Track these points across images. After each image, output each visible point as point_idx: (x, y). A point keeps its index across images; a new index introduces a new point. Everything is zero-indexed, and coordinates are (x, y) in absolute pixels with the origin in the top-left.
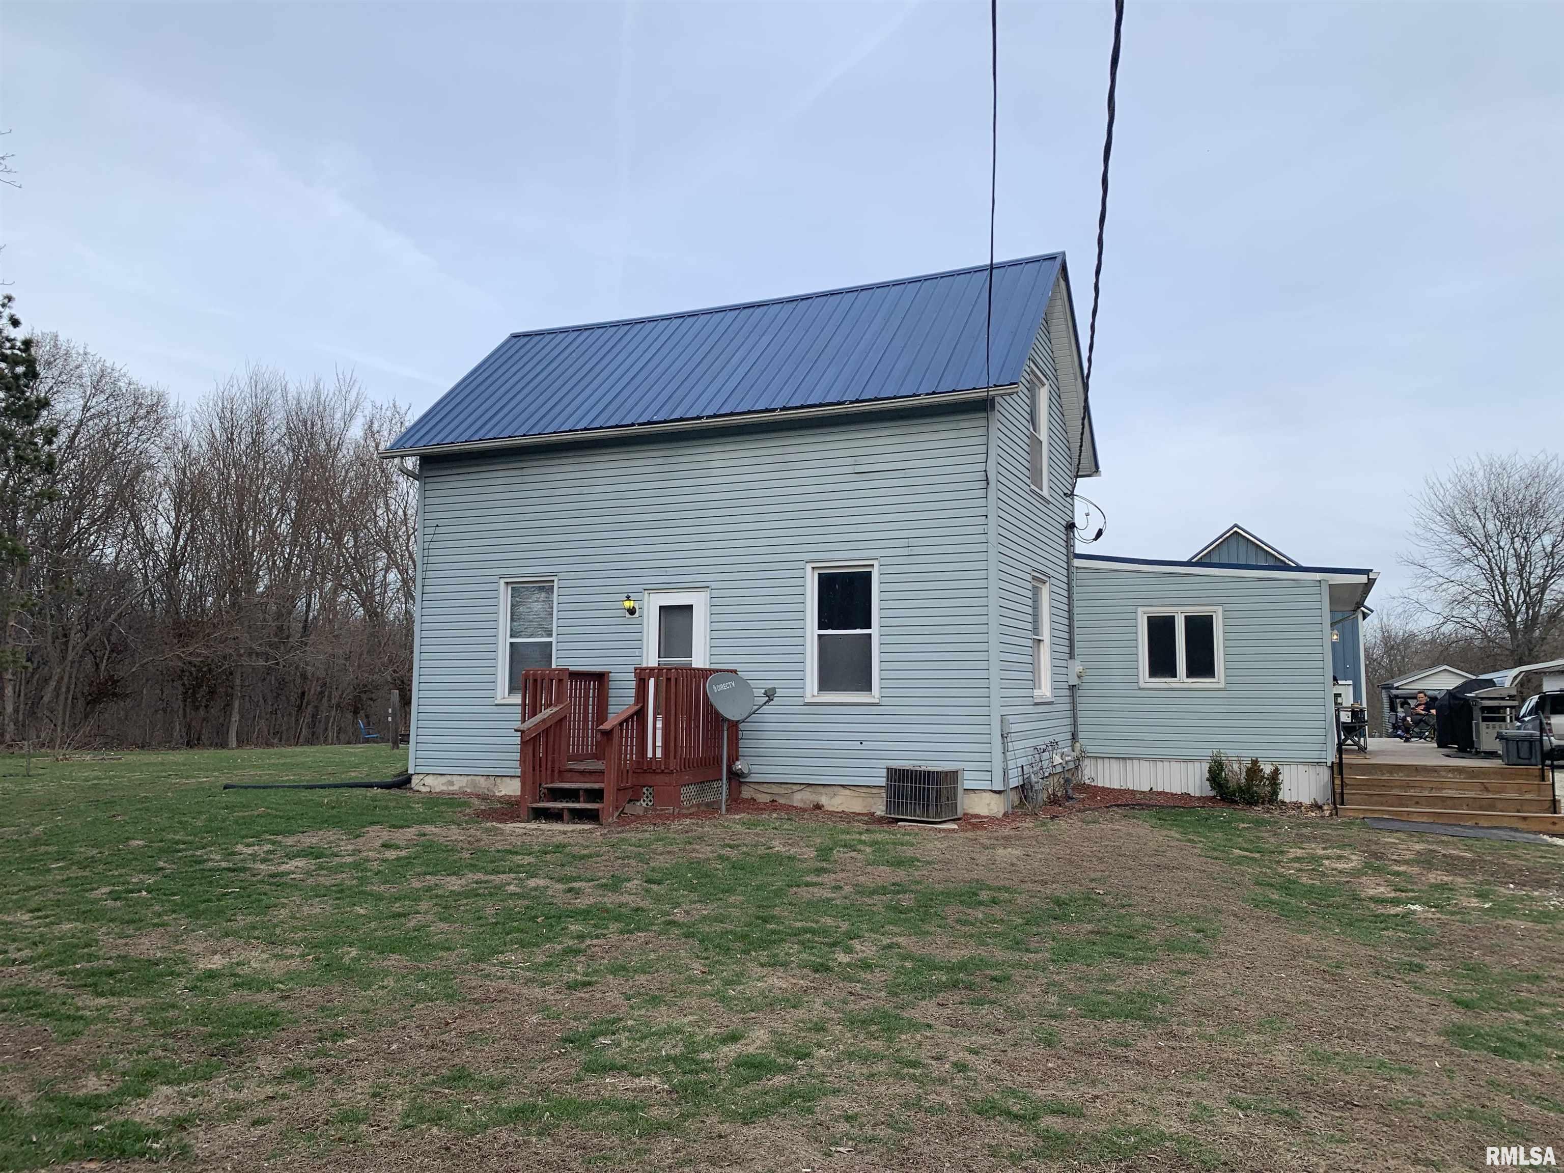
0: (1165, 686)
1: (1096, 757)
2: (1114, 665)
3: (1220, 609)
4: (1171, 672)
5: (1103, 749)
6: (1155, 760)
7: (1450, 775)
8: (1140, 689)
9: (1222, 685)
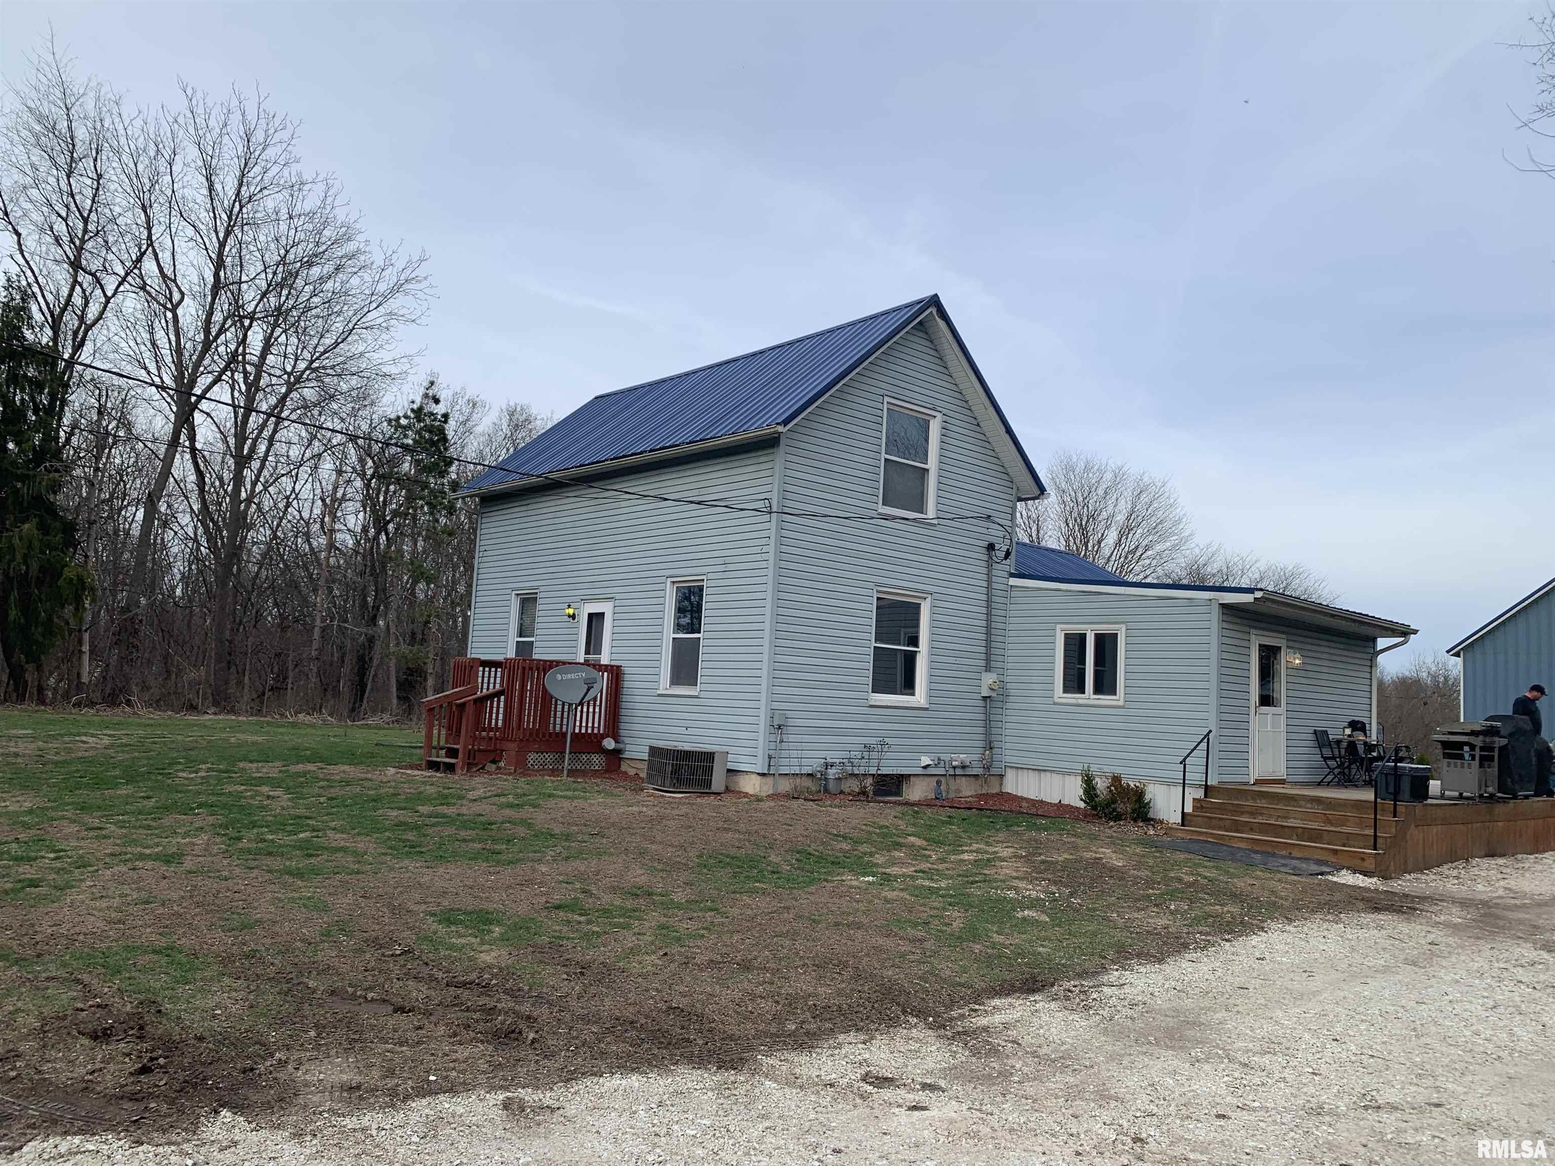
0: (1074, 701)
1: (1017, 768)
2: (1035, 680)
3: (1123, 627)
4: (1081, 689)
5: (1025, 761)
6: (1064, 774)
7: (1309, 805)
8: (1055, 704)
9: (1121, 703)
